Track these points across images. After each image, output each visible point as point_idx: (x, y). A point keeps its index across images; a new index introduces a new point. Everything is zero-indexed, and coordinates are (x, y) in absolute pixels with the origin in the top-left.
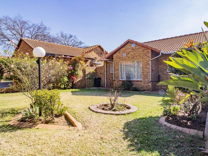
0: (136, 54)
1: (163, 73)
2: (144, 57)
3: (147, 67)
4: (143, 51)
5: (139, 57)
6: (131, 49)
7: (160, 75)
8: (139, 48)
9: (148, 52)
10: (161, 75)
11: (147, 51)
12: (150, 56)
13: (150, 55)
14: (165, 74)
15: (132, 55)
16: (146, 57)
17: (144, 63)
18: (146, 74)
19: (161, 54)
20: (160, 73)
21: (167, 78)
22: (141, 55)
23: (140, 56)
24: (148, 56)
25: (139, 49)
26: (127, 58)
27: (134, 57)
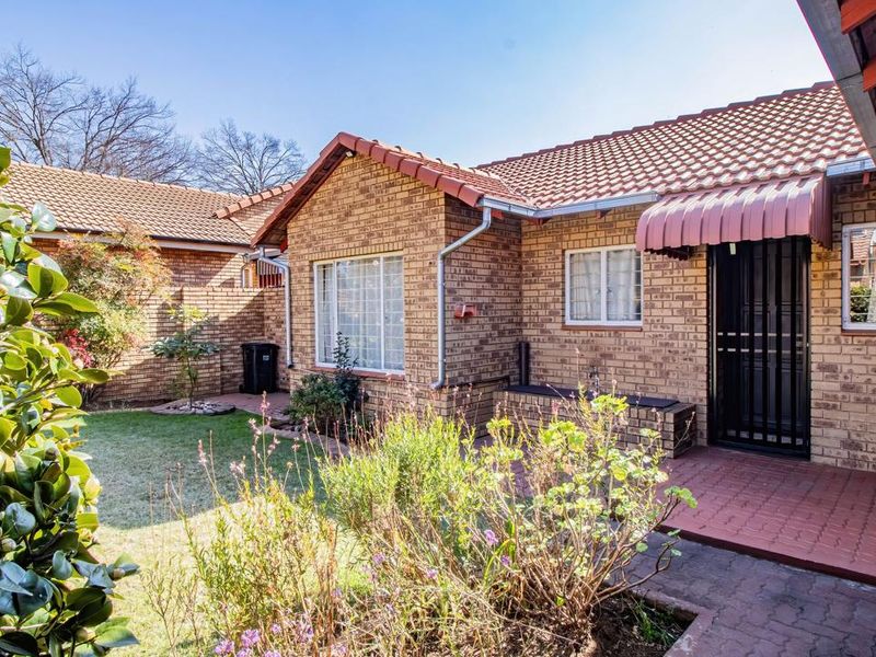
0: (380, 221)
1: (543, 331)
2: (413, 236)
3: (425, 299)
4: (408, 201)
5: (393, 239)
6: (357, 192)
7: (528, 346)
8: (392, 185)
9: (431, 203)
10: (533, 345)
11: (427, 198)
12: (442, 232)
13: (438, 222)
14: (552, 339)
15: (362, 224)
16: (421, 234)
17: (413, 272)
18: (421, 337)
19: (487, 217)
20: (530, 333)
21: (563, 361)
22: (399, 224)
23: (396, 232)
24: (434, 232)
25: (391, 190)
26: (341, 240)
27: (370, 235)
